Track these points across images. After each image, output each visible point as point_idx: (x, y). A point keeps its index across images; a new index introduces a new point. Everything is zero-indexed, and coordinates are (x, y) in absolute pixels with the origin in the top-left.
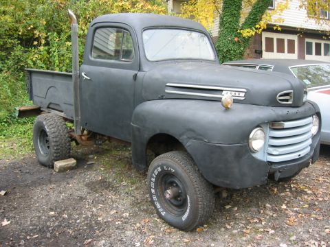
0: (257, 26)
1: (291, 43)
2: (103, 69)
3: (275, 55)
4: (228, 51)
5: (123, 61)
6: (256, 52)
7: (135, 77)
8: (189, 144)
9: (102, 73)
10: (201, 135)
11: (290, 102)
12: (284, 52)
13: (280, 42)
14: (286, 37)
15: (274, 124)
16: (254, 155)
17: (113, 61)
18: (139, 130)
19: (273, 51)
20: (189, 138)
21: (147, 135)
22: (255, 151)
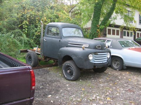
0: (105, 25)
1: (118, 31)
2: (50, 38)
3: (111, 36)
4: (95, 34)
5: (56, 36)
6: (104, 34)
7: (60, 41)
8: (73, 58)
9: (50, 39)
10: (76, 55)
11: (100, 48)
12: (115, 35)
13: (114, 31)
14: (116, 29)
15: (95, 53)
16: (90, 61)
17: (53, 36)
18: (60, 55)
19: (111, 34)
20: (74, 56)
21: (63, 56)
22: (90, 60)
